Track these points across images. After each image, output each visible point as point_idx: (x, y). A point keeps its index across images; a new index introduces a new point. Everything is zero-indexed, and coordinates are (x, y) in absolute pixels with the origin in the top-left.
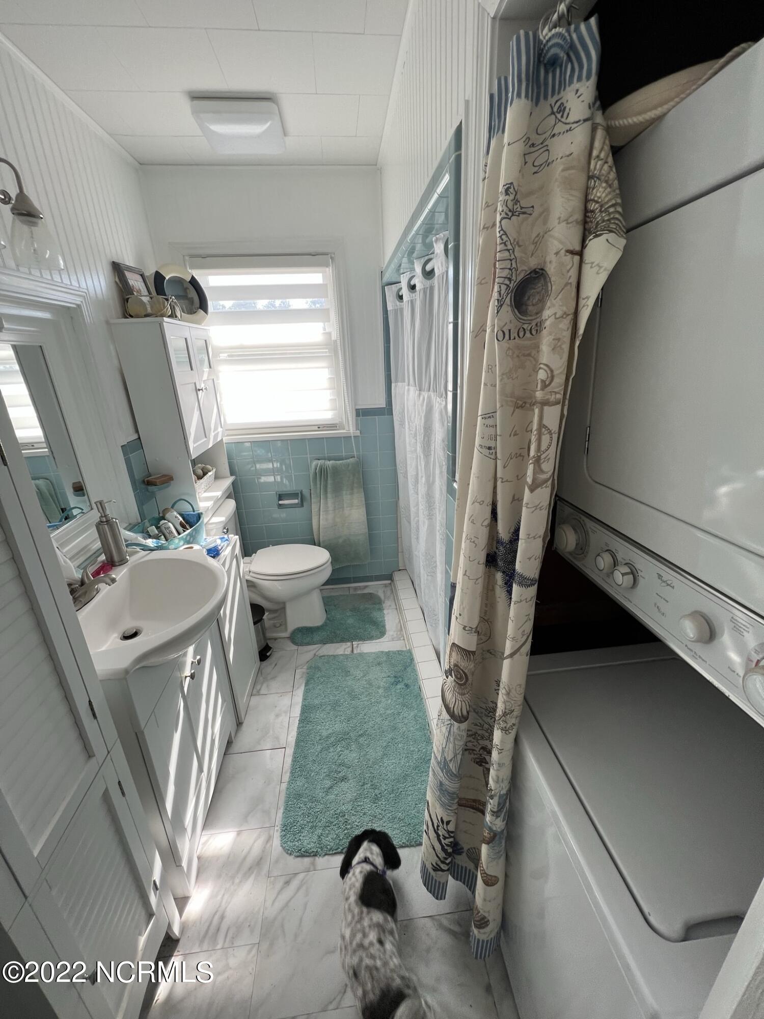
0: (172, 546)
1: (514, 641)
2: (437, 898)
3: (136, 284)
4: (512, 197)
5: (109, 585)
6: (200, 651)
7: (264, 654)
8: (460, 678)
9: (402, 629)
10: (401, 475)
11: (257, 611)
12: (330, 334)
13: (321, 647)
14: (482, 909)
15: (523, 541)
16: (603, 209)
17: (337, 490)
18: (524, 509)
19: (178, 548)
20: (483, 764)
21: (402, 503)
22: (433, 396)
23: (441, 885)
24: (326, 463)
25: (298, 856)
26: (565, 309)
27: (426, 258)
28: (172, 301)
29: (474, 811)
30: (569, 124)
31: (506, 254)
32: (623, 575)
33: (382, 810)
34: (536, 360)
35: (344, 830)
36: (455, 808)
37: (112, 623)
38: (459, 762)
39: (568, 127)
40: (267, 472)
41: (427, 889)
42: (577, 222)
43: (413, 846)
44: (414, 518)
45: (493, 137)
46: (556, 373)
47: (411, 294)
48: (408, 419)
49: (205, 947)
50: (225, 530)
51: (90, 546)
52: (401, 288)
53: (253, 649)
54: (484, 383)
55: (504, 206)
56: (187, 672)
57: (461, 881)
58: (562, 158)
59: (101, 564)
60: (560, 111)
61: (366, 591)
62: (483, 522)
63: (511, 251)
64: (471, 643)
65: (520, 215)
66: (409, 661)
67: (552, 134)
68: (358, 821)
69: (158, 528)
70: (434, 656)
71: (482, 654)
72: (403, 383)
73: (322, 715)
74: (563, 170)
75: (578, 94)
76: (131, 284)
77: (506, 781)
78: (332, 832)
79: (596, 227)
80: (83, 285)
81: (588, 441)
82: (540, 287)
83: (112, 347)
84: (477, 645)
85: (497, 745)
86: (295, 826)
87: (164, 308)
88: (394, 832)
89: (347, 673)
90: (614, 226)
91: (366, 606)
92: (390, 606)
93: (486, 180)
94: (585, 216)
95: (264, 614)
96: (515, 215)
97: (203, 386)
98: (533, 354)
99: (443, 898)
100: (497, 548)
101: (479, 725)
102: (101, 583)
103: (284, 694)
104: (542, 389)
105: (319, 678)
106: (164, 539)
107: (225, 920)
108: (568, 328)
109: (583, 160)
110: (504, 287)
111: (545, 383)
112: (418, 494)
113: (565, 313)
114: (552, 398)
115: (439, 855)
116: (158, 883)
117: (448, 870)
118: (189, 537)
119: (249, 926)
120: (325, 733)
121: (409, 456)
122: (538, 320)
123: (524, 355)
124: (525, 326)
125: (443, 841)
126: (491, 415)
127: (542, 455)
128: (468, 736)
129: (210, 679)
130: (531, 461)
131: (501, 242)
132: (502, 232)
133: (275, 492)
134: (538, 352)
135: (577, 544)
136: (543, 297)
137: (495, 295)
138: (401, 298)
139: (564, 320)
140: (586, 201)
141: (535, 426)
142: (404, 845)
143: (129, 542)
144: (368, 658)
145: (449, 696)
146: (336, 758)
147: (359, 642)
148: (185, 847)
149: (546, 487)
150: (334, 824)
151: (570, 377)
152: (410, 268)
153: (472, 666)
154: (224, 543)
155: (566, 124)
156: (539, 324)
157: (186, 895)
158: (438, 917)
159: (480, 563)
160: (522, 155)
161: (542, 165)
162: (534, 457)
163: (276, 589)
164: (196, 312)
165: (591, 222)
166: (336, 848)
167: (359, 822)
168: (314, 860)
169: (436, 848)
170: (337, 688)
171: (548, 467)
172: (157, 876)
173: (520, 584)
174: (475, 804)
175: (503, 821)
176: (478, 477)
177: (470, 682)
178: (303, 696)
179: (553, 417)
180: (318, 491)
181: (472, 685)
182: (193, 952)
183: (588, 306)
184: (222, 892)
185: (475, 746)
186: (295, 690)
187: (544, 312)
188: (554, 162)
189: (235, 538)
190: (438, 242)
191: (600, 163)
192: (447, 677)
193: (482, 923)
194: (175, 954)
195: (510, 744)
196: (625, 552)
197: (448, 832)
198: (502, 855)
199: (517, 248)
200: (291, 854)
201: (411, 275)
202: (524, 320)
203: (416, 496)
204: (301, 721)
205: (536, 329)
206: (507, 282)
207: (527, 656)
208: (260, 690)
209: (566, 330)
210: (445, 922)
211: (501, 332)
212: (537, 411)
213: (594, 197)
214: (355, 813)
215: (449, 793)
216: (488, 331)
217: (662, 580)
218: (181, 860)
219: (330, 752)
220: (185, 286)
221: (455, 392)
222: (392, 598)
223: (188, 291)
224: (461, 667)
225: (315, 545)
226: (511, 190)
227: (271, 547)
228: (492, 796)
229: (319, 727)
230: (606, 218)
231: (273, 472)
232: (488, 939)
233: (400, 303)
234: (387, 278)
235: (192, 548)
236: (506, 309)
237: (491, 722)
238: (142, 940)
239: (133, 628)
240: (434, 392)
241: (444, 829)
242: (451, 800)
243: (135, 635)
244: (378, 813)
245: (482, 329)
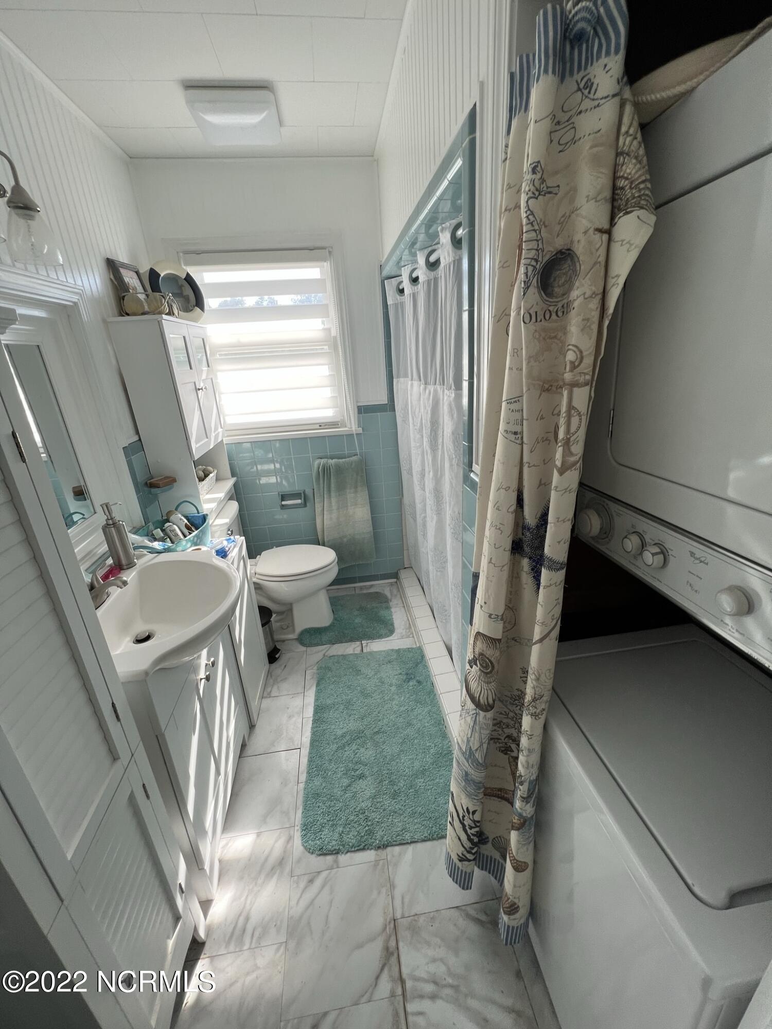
0: (179, 549)
1: (544, 626)
2: (463, 889)
3: (131, 281)
4: (539, 176)
5: (121, 588)
6: (213, 653)
7: (273, 656)
8: (486, 667)
9: (411, 626)
10: (405, 471)
11: (265, 613)
12: (329, 330)
13: (330, 648)
14: (512, 896)
15: (552, 524)
16: (633, 186)
17: (341, 488)
18: (553, 493)
19: (186, 550)
20: (509, 752)
21: (406, 500)
22: (439, 389)
23: (467, 875)
24: (329, 461)
25: (320, 855)
26: (594, 288)
27: (430, 249)
28: (170, 298)
29: (499, 800)
30: (597, 99)
31: (533, 234)
32: (653, 555)
33: (402, 805)
34: (563, 343)
35: (365, 827)
36: (480, 797)
37: (124, 627)
38: (485, 751)
39: (596, 103)
40: (268, 473)
41: (453, 880)
42: (606, 200)
43: (434, 839)
44: (420, 515)
45: (515, 116)
46: (585, 354)
47: (413, 287)
48: (412, 415)
49: (232, 948)
50: (230, 532)
51: (95, 551)
52: (402, 282)
53: (262, 651)
54: (509, 368)
55: (531, 185)
56: (202, 674)
57: (486, 870)
58: (589, 134)
59: (109, 568)
60: (587, 87)
61: (372, 590)
62: (508, 509)
63: (537, 232)
64: (496, 631)
65: (546, 195)
66: (420, 658)
67: (578, 111)
68: (378, 817)
69: (163, 531)
70: (446, 652)
71: (507, 642)
72: (406, 379)
73: (335, 715)
74: (591, 147)
75: (606, 69)
76: (126, 281)
77: (535, 767)
78: (353, 829)
79: (627, 204)
80: (79, 283)
81: (612, 424)
82: (566, 268)
83: (110, 348)
84: (503, 632)
85: (527, 731)
86: (315, 825)
87: (162, 306)
88: (416, 827)
89: (358, 672)
90: (643, 202)
91: (373, 605)
92: (397, 604)
93: (508, 161)
94: (613, 193)
95: (272, 616)
96: (542, 195)
97: (202, 385)
98: (559, 337)
99: (469, 887)
100: (523, 534)
101: (503, 713)
102: (111, 586)
103: (295, 695)
104: (571, 371)
105: (331, 678)
106: (170, 542)
107: (250, 921)
108: (597, 308)
109: (613, 137)
110: (530, 269)
111: (574, 364)
112: (424, 490)
113: (594, 293)
114: (582, 379)
115: (465, 845)
116: (183, 886)
117: (474, 859)
118: (196, 539)
119: (275, 926)
120: (340, 733)
121: (413, 452)
122: (565, 301)
123: (551, 338)
124: (551, 308)
125: (469, 831)
126: (517, 399)
127: (571, 437)
128: (494, 725)
129: (223, 681)
130: (560, 444)
131: (528, 222)
132: (528, 212)
133: (277, 493)
134: (565, 334)
135: (601, 529)
136: (571, 278)
137: (521, 276)
138: (402, 291)
139: (593, 299)
140: (615, 178)
141: (564, 409)
142: (426, 839)
143: (136, 545)
144: (378, 657)
145: (474, 685)
146: (352, 756)
147: (368, 641)
148: (207, 851)
149: (575, 469)
150: (354, 821)
151: (598, 358)
152: (412, 261)
153: (498, 654)
154: (231, 545)
155: (593, 100)
156: (565, 305)
157: (210, 899)
158: (463, 908)
159: (506, 550)
160: (549, 133)
161: (568, 143)
162: (563, 439)
163: (283, 590)
164: (192, 310)
165: (621, 199)
166: (358, 845)
167: (379, 819)
168: (337, 858)
169: (461, 839)
170: (349, 687)
171: (578, 449)
172: (182, 879)
173: (550, 568)
174: (500, 793)
175: (533, 807)
176: (503, 463)
177: (495, 670)
178: (315, 696)
179: (582, 398)
180: (322, 489)
181: (497, 673)
182: (220, 953)
183: (618, 284)
184: (246, 894)
185: (500, 735)
186: (307, 691)
187: (572, 292)
188: (582, 140)
189: (241, 539)
190: (444, 231)
191: (629, 139)
192: (472, 667)
193: (512, 909)
194: (201, 957)
195: (539, 730)
196: (653, 531)
197: (474, 821)
198: (531, 841)
199: (543, 230)
200: (312, 853)
201: (413, 268)
202: (550, 302)
203: (422, 492)
204: (314, 721)
205: (562, 310)
206: (534, 263)
207: (556, 640)
208: (270, 692)
209: (595, 309)
210: (472, 912)
211: (529, 315)
212: (565, 393)
213: (624, 174)
214: (375, 810)
215: (476, 783)
216: (513, 314)
217: (694, 558)
218: (204, 862)
219: (345, 751)
220: (180, 284)
221: (471, 381)
222: (399, 596)
223: (183, 288)
224: (487, 656)
225: (319, 545)
226: (539, 169)
227: (275, 549)
228: (522, 782)
229: (333, 727)
230: (636, 195)
231: (275, 472)
232: (518, 925)
233: (401, 297)
234: (387, 271)
235: (200, 549)
236: (533, 290)
237: (517, 710)
238: (171, 943)
239: (145, 632)
240: (441, 385)
241: (470, 819)
242: (477, 790)
243: (148, 638)
244: (398, 809)
245: (504, 313)
